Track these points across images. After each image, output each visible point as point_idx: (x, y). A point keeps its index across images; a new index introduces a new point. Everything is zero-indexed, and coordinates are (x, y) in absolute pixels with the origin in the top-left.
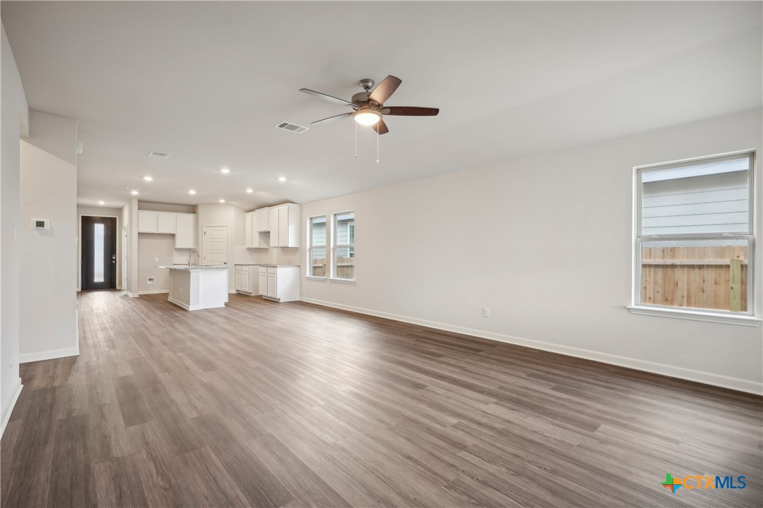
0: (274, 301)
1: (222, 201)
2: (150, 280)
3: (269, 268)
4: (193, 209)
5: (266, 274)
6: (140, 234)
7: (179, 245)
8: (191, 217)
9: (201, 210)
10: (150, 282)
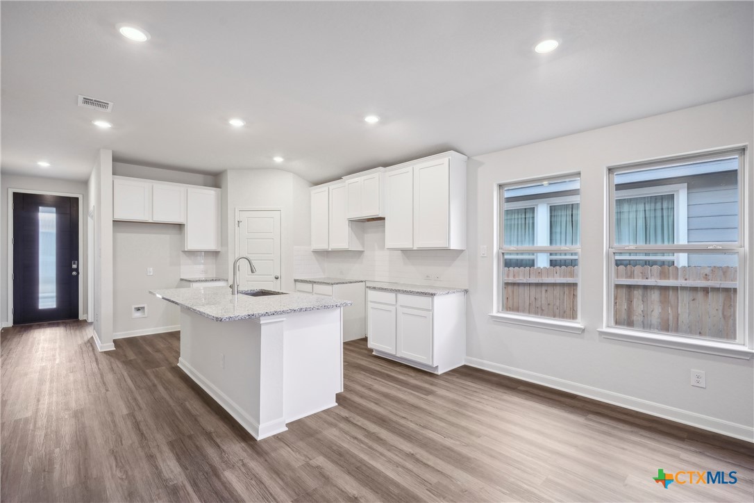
0: (425, 373)
1: (278, 160)
2: (138, 309)
3: (401, 296)
4: (214, 179)
5: (393, 308)
6: (116, 223)
7: (191, 245)
8: (210, 193)
9: (231, 181)
10: (138, 314)
